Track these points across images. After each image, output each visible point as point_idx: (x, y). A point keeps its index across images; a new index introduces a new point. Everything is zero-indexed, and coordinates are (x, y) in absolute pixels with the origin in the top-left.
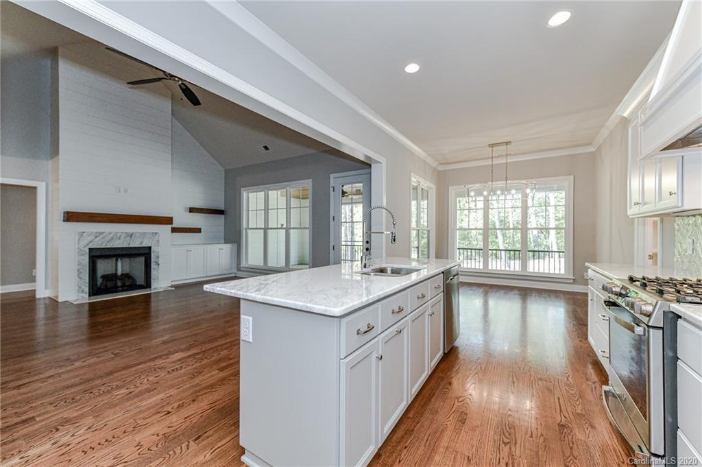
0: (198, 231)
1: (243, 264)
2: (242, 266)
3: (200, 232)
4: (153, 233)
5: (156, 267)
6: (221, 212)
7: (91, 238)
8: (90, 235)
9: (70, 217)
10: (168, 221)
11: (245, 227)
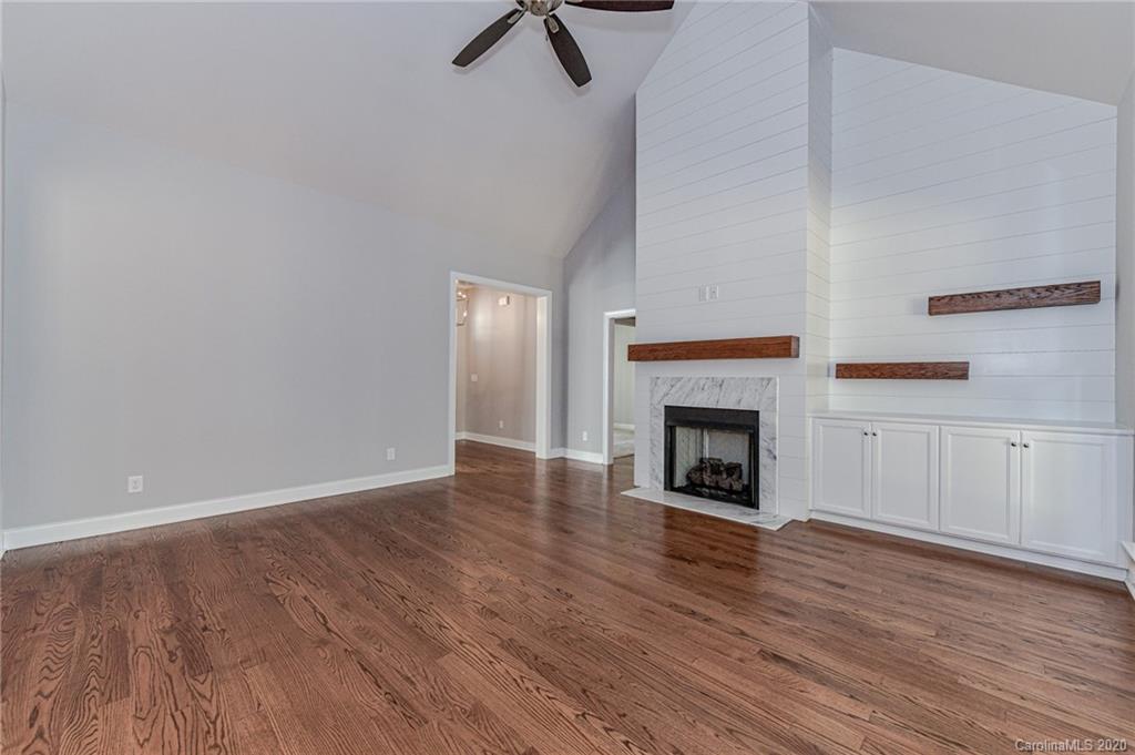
4: (762, 379)
5: (769, 460)
7: (665, 389)
8: (665, 382)
9: (632, 354)
10: (779, 347)
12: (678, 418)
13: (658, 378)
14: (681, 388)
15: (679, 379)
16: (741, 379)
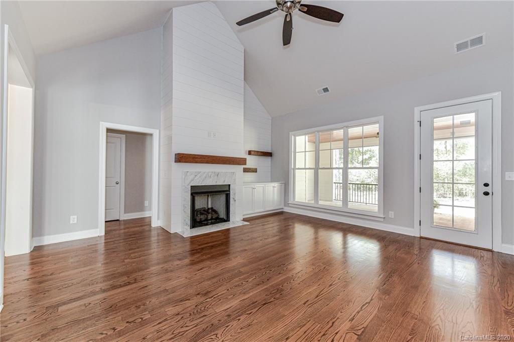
0: (256, 170)
2: (290, 202)
4: (232, 172)
5: (234, 203)
6: (269, 154)
7: (192, 177)
8: (191, 174)
9: (181, 158)
10: (244, 162)
11: (292, 167)
12: (196, 192)
13: (188, 172)
14: (200, 177)
15: (199, 173)
16: (225, 172)
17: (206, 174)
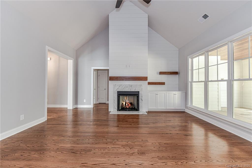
0: (163, 84)
1: (189, 105)
3: (164, 84)
4: (140, 85)
5: (141, 101)
6: (176, 73)
8: (117, 86)
9: (110, 79)
10: (145, 79)
11: (190, 80)
12: (120, 94)
14: (122, 87)
15: (121, 85)
16: (136, 85)
17: (125, 85)
